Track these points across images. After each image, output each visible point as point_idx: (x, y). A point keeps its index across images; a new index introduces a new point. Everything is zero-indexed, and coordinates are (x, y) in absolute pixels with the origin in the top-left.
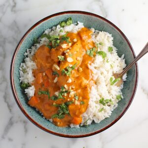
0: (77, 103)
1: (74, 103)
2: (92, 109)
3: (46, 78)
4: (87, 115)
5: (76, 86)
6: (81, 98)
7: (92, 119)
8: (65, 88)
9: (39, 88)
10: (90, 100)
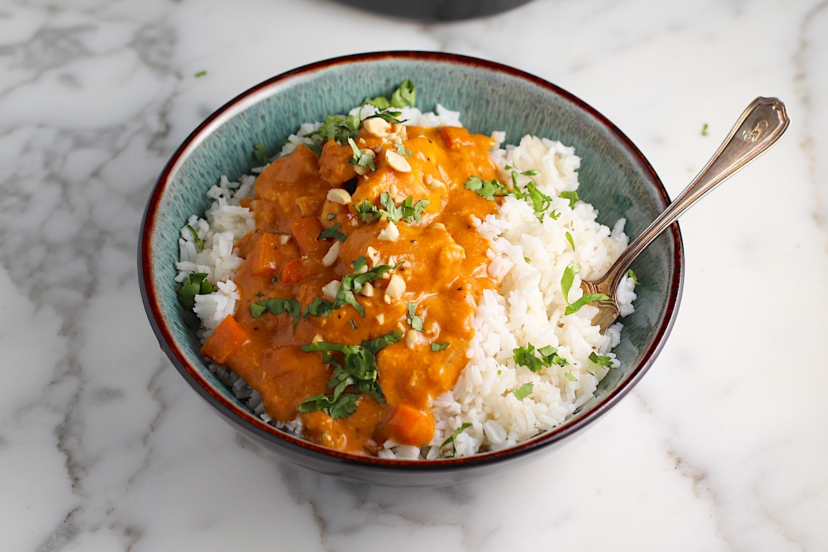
0: (416, 339)
1: (402, 342)
2: (483, 374)
3: (290, 252)
4: (457, 407)
5: (418, 259)
6: (436, 328)
7: (477, 426)
8: (369, 262)
9: (255, 291)
10: (476, 341)
